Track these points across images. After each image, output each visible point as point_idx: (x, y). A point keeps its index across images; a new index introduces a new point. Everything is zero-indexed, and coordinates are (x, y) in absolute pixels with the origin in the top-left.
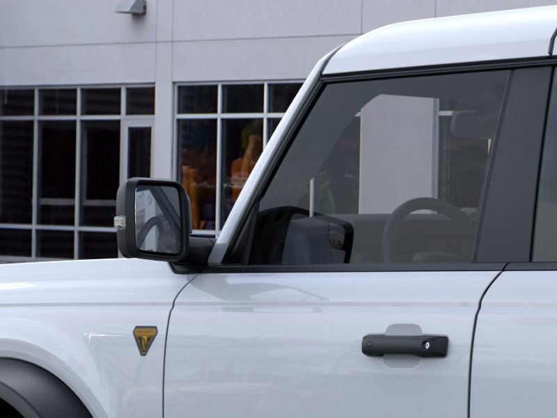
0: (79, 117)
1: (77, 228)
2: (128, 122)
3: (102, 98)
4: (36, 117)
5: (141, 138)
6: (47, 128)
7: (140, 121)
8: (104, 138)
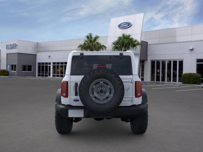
0: (45, 65)
1: (44, 74)
2: (49, 65)
3: (47, 63)
4: (41, 65)
5: (50, 67)
6: (42, 66)
7: (50, 65)
8: (47, 67)
